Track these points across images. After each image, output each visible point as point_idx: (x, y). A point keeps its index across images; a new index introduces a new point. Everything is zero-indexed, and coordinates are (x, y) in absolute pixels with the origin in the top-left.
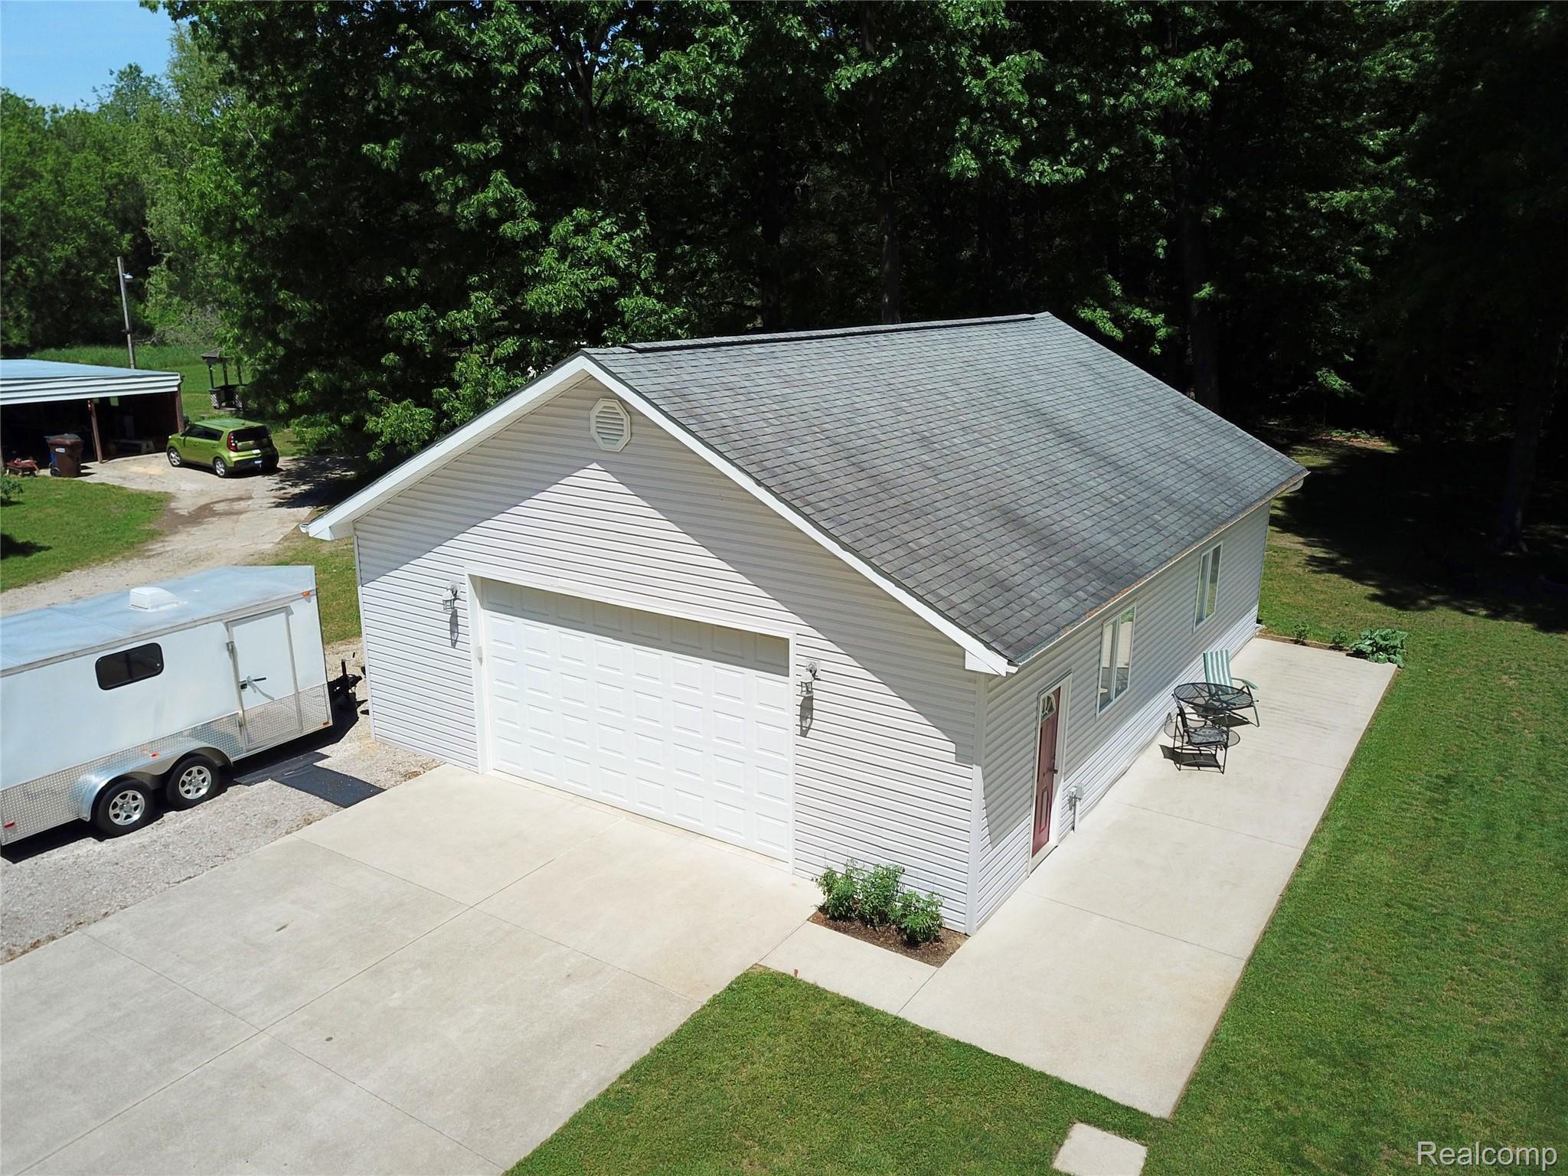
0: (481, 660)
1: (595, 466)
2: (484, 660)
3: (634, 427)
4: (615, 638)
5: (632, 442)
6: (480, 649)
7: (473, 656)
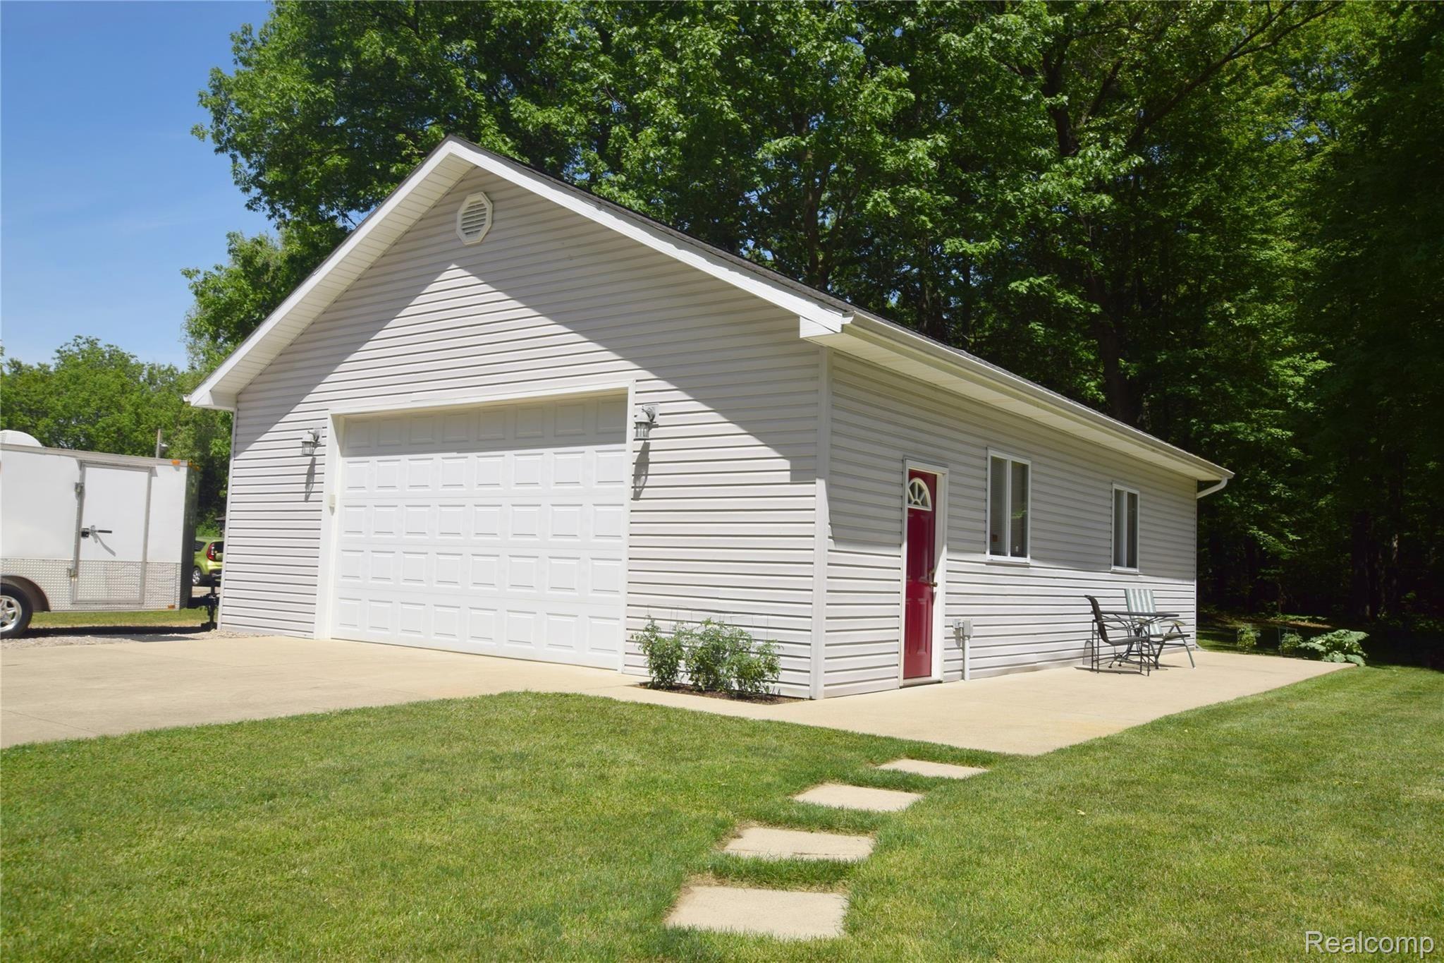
0: (332, 509)
1: (453, 266)
2: (337, 509)
3: (495, 214)
4: (459, 451)
5: (494, 229)
6: (333, 498)
7: (325, 506)
